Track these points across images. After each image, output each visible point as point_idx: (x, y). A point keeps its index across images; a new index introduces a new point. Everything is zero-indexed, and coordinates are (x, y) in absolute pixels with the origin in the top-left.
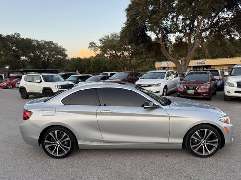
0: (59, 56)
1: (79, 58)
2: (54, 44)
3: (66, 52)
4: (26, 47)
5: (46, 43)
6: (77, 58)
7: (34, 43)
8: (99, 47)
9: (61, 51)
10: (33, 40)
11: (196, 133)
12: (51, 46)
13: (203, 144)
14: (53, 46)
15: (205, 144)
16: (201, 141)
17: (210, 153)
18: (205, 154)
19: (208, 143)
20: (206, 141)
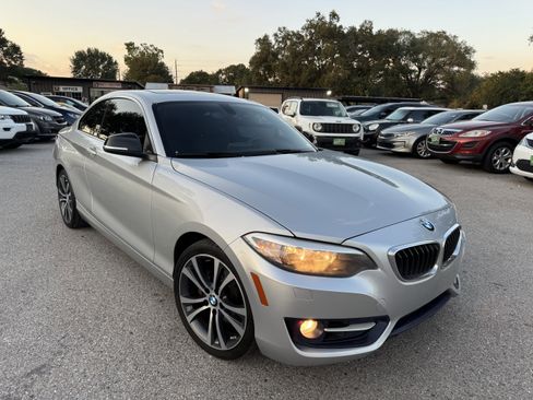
0: (456, 68)
1: (516, 72)
2: (447, 38)
3: (474, 58)
4: (379, 49)
5: (431, 35)
7: (401, 39)
9: (461, 56)
10: (401, 34)
11: (193, 260)
12: (440, 44)
13: (212, 308)
14: (445, 41)
15: (218, 308)
16: (208, 295)
17: (224, 347)
18: (213, 343)
19: (222, 311)
20: (220, 301)
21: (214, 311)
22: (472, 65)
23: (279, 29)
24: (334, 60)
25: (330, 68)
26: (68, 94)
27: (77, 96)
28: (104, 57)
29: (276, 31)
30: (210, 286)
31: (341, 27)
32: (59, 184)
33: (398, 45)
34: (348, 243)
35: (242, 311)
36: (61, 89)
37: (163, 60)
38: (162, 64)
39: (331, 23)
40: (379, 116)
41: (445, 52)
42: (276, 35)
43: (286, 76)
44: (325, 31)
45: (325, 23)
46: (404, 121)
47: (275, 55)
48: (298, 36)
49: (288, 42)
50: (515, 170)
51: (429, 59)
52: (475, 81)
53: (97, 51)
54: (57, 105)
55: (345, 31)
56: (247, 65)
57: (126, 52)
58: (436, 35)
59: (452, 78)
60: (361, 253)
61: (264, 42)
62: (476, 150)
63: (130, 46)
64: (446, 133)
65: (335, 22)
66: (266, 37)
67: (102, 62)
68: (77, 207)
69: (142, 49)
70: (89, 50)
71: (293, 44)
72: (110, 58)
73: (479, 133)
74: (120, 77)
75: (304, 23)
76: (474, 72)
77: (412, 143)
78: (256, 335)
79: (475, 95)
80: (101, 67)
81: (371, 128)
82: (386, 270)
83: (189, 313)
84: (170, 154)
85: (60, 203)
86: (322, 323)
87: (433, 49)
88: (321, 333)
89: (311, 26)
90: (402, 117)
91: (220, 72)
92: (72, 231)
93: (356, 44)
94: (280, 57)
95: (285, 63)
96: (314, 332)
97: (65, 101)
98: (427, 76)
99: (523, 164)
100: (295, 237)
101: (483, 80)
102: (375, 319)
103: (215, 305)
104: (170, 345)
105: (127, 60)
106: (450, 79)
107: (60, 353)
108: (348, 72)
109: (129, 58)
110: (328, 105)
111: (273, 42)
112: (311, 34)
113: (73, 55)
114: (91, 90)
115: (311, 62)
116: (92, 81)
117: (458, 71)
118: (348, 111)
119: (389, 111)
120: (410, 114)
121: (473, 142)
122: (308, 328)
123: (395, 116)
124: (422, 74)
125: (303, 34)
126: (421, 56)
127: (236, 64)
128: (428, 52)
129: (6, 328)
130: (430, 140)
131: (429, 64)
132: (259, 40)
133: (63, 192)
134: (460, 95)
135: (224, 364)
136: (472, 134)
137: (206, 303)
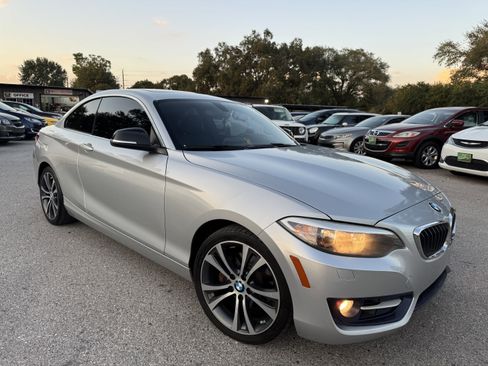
0: (373, 81)
1: (422, 85)
2: (364, 55)
3: (388, 72)
4: (308, 64)
5: (352, 52)
6: (419, 84)
7: (326, 55)
8: (462, 54)
9: (377, 70)
10: (325, 50)
11: (219, 247)
12: (359, 60)
13: (238, 294)
14: (363, 58)
15: (244, 294)
16: (233, 282)
17: (252, 332)
18: (239, 328)
19: (250, 296)
20: (246, 286)
21: (240, 297)
22: (386, 79)
23: (220, 44)
24: (268, 73)
25: (266, 80)
26: (19, 100)
27: (29, 101)
28: (53, 66)
29: (217, 45)
30: (236, 272)
31: (274, 43)
32: (41, 182)
33: (324, 60)
34: (379, 224)
35: (275, 295)
36: (12, 95)
37: (111, 71)
38: (110, 74)
39: (265, 40)
40: (316, 121)
41: (363, 66)
42: (216, 49)
43: (227, 87)
44: (260, 47)
45: (260, 40)
46: (339, 125)
47: (216, 67)
48: (237, 51)
49: (228, 56)
50: (443, 165)
51: (350, 73)
52: (389, 91)
53: (46, 61)
54: (13, 110)
55: (278, 47)
56: (190, 76)
57: (74, 62)
58: (355, 52)
59: (371, 90)
60: (391, 234)
61: (205, 55)
62: (407, 149)
63: (78, 57)
64: (381, 134)
65: (269, 38)
66: (208, 51)
67: (51, 71)
68: (65, 203)
69: (90, 59)
70: (38, 60)
71: (233, 58)
72: (59, 67)
73: (410, 134)
74: (68, 84)
75: (242, 39)
76: (389, 84)
77: (349, 143)
78: (295, 317)
79: (389, 104)
80: (50, 75)
81: (311, 131)
82: (412, 249)
83: (211, 301)
84: (179, 147)
85: (42, 201)
86: (358, 302)
87: (354, 64)
88: (357, 311)
89: (248, 42)
90: (338, 121)
91: (164, 81)
92: (57, 228)
93: (288, 58)
94: (220, 69)
95: (226, 75)
96: (350, 311)
97: (17, 106)
98: (349, 87)
99: (451, 160)
100: (332, 220)
101: (395, 91)
102: (401, 297)
103: (242, 291)
104: (193, 334)
105: (75, 69)
106: (369, 89)
107: (83, 348)
108: (282, 84)
109: (78, 68)
110: (276, 111)
111: (214, 55)
112: (248, 49)
113: (22, 64)
114: (43, 96)
115: (249, 74)
116: (42, 88)
117: (375, 83)
118: (293, 115)
119: (324, 117)
120: (344, 119)
121: (405, 142)
122: (345, 307)
123: (330, 120)
124: (345, 85)
125: (242, 49)
126: (343, 70)
127: (180, 75)
128: (349, 66)
129: (17, 326)
130: (367, 140)
131: (351, 77)
132: (202, 53)
133: (47, 189)
134: (377, 104)
135: (251, 349)
136: (404, 135)
137: (230, 289)
